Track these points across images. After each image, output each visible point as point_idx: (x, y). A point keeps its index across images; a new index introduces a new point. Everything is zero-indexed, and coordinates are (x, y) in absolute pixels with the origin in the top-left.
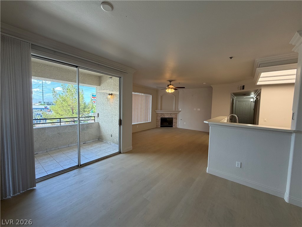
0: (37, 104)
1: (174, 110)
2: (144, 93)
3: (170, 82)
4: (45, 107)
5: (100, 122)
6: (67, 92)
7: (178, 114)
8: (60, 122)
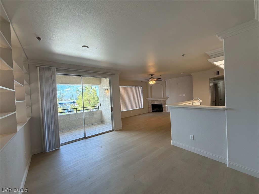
0: (69, 100)
1: (163, 97)
2: (135, 86)
3: (152, 76)
4: (73, 101)
5: (102, 110)
6: (85, 89)
7: (166, 101)
8: (77, 111)
